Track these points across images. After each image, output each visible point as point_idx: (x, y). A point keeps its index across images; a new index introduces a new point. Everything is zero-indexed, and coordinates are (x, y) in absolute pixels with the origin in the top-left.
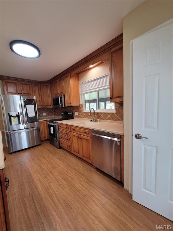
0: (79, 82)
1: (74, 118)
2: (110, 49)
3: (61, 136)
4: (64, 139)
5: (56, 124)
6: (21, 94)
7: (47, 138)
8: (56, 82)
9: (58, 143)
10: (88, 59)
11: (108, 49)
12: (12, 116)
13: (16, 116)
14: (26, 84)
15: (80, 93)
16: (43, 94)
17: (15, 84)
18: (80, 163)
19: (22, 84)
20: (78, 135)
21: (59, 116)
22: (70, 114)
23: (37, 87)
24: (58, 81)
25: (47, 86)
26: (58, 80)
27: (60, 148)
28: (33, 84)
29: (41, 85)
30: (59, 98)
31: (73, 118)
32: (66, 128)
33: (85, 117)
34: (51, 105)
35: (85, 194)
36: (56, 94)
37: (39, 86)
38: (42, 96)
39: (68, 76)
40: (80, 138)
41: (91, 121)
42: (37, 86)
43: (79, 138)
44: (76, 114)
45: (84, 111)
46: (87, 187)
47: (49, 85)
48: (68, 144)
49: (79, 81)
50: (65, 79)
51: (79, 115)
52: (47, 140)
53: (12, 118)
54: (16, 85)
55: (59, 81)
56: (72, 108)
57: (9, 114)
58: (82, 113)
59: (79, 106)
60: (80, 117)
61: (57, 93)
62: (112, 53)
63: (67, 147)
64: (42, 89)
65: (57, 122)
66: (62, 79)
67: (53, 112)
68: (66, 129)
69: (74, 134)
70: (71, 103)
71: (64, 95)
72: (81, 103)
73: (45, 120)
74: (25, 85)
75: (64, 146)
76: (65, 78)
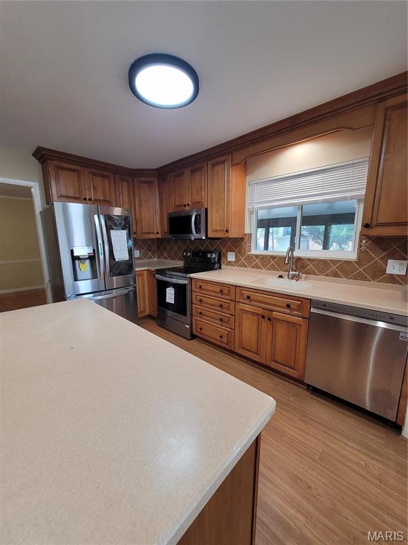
0: (248, 177)
1: (222, 266)
2: (385, 99)
3: (199, 311)
4: (207, 318)
5: (186, 282)
6: (90, 200)
7: (148, 314)
8: (182, 174)
9: (188, 327)
10: (301, 121)
11: (374, 99)
12: (78, 258)
13: (88, 258)
14: (102, 176)
15: (248, 207)
16: (140, 205)
17: (76, 174)
18: (264, 377)
19: (94, 174)
20: (260, 311)
21: (173, 259)
22: (214, 256)
23: (125, 184)
24: (187, 172)
25: (150, 183)
26: (189, 169)
27: (193, 337)
28: (117, 176)
29: (136, 180)
30: (191, 217)
31: (220, 268)
32: (221, 291)
33: (257, 267)
34: (158, 233)
35: (321, 451)
36: (177, 204)
37: (131, 180)
38: (137, 208)
39: (223, 162)
40: (269, 319)
41: (281, 277)
42: (127, 181)
43: (263, 317)
44: (231, 257)
45: (253, 252)
46: (314, 433)
47: (156, 180)
48: (224, 330)
49: (246, 175)
50: (213, 170)
51: (238, 259)
52: (150, 317)
53: (77, 261)
54: (79, 177)
55: (193, 172)
56: (218, 242)
57: (72, 251)
58: (250, 257)
59: (242, 239)
60: (241, 266)
61: (181, 204)
62: (386, 109)
63: (221, 337)
64: (136, 192)
65: (188, 275)
66: (200, 169)
67: (155, 248)
68: (220, 295)
69: (247, 308)
70: (227, 231)
71: (206, 210)
72: (247, 231)
73: (146, 268)
74: (100, 179)
75: (206, 333)
76: (214, 165)
